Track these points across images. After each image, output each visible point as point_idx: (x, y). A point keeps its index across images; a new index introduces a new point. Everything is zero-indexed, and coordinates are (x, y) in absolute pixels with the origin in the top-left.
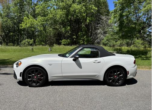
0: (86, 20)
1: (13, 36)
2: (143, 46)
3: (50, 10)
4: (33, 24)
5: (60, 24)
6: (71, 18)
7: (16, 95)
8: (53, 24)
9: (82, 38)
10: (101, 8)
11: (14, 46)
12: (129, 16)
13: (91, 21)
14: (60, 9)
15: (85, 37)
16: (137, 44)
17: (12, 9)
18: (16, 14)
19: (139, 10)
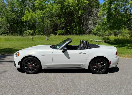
0: (78, 13)
1: (16, 27)
2: (129, 35)
3: (47, 5)
4: (33, 17)
5: (56, 16)
6: (65, 11)
7: (15, 81)
8: (50, 16)
9: (75, 29)
10: (92, 2)
11: (18, 35)
12: (118, 8)
13: (83, 13)
14: (56, 4)
15: (77, 27)
16: (124, 33)
17: (16, 4)
18: (19, 9)
19: (126, 3)
